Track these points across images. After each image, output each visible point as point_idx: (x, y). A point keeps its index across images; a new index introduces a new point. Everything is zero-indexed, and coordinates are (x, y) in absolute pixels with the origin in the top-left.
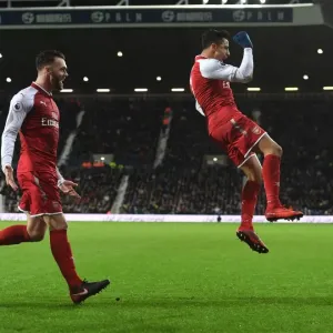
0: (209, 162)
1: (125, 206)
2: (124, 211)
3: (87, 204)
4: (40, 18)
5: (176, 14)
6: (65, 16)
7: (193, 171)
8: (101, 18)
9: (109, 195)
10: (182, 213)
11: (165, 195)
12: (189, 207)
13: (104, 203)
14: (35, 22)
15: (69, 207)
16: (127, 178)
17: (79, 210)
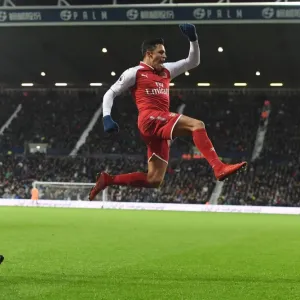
1: (223, 197)
2: (222, 202)
3: (187, 195)
4: (144, 15)
5: (275, 11)
6: (168, 12)
7: (290, 164)
8: (203, 15)
9: (208, 186)
10: (279, 204)
11: (262, 188)
12: (286, 199)
13: (202, 193)
14: (139, 19)
17: (179, 200)
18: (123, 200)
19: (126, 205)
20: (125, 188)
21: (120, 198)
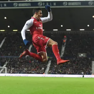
0: (80, 56)
1: (50, 71)
2: (49, 73)
3: (36, 71)
4: (20, 5)
5: (68, 3)
6: (28, 4)
7: (74, 59)
8: (41, 5)
9: (44, 67)
10: (70, 74)
11: (64, 68)
12: (72, 72)
13: (42, 70)
14: (18, 6)
15: (30, 72)
16: (50, 61)
17: (33, 73)
18: (13, 73)
19: (14, 75)
20: (13, 68)
21: (12, 72)
